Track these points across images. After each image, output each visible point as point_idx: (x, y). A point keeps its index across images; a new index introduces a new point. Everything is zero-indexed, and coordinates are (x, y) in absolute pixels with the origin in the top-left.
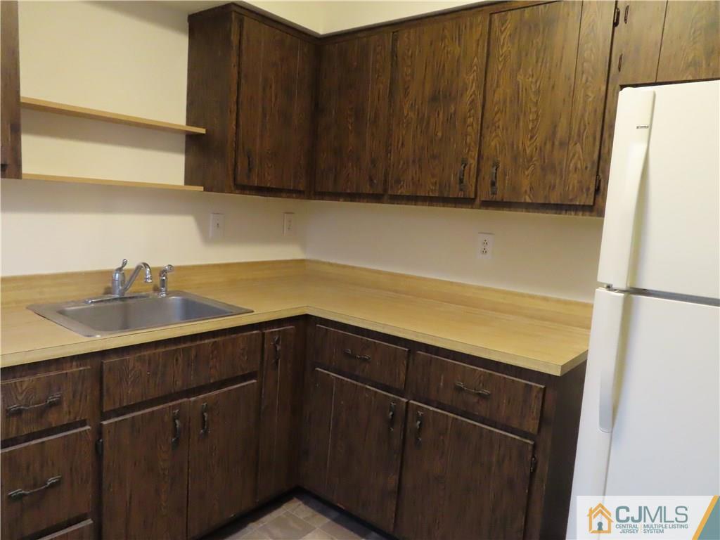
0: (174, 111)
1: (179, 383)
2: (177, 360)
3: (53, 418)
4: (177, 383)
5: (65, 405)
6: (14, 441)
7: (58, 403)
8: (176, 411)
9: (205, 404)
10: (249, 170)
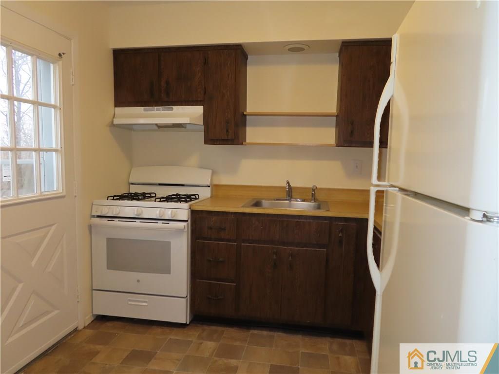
0: (331, 106)
1: (277, 237)
2: (276, 225)
3: (223, 235)
5: (227, 231)
6: (210, 239)
7: (224, 229)
8: (275, 250)
9: (291, 252)
10: (352, 132)
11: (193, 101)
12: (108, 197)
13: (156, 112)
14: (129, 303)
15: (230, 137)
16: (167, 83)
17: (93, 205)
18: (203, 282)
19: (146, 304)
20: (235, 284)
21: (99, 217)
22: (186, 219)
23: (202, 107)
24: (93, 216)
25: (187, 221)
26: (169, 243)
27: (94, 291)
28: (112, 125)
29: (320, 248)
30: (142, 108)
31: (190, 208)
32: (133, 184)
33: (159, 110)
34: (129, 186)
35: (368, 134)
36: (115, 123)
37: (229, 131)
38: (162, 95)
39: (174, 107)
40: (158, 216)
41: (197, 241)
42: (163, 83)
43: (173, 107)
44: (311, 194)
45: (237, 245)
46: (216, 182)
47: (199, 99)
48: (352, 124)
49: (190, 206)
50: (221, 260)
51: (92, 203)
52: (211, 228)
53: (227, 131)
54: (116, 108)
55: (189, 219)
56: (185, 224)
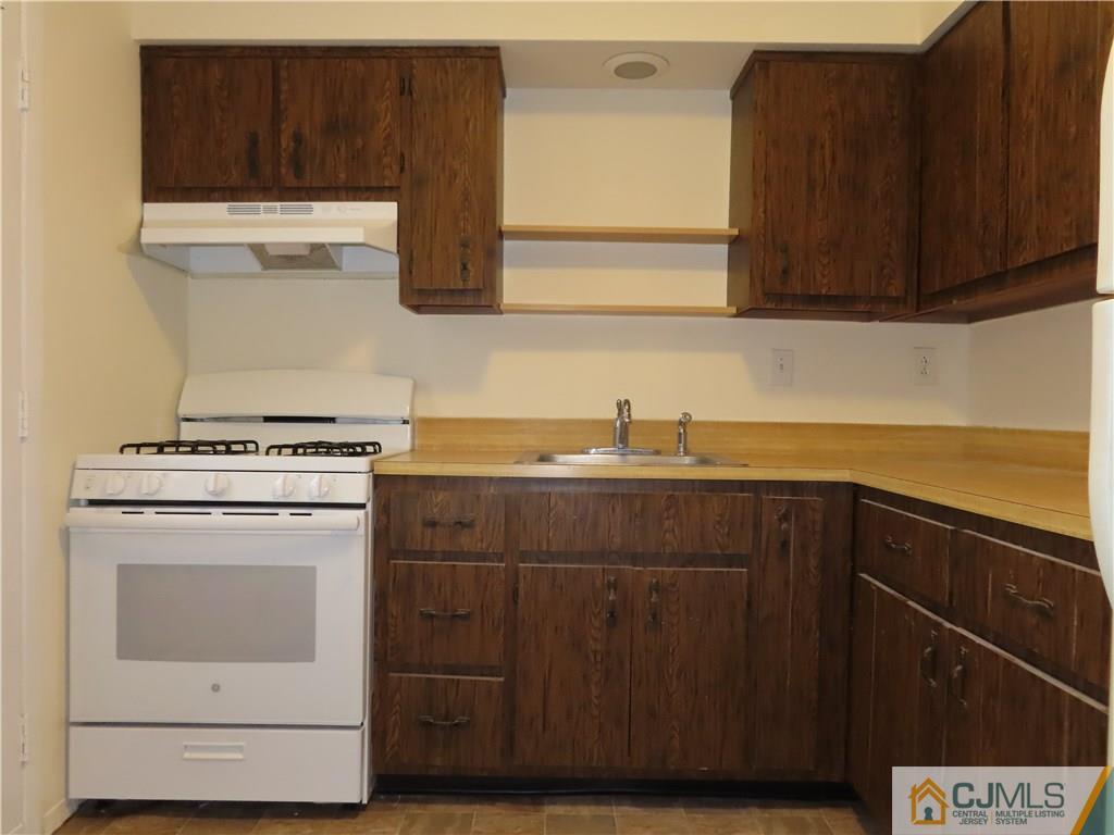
1: (618, 540)
2: (613, 509)
3: (466, 541)
4: (615, 539)
5: (478, 529)
6: (430, 555)
7: (470, 525)
8: (612, 578)
9: (654, 581)
10: (785, 272)
11: (369, 189)
12: (125, 446)
13: (263, 216)
14: (187, 755)
15: (471, 285)
16: (297, 138)
17: (74, 468)
18: (410, 678)
19: (240, 756)
20: (502, 679)
21: (93, 503)
22: (362, 501)
23: (394, 205)
24: (76, 503)
25: (362, 506)
26: (313, 569)
27: (74, 730)
28: (137, 248)
29: (730, 567)
30: (225, 205)
31: (372, 471)
32: (188, 420)
33: (273, 211)
34: (179, 425)
35: (824, 276)
36: (145, 239)
37: (469, 266)
38: (283, 171)
39: (317, 205)
40: (280, 493)
41: (392, 562)
42: (286, 141)
43: (314, 204)
44: (676, 438)
45: (506, 569)
46: (422, 412)
47: (387, 184)
48: (785, 250)
49: (372, 464)
50: (461, 611)
51: (74, 464)
52: (433, 524)
53: (464, 267)
54: (145, 204)
55: (368, 500)
56: (360, 513)
